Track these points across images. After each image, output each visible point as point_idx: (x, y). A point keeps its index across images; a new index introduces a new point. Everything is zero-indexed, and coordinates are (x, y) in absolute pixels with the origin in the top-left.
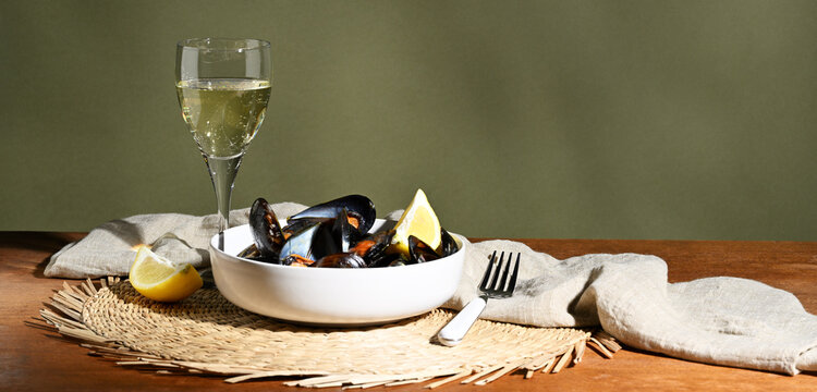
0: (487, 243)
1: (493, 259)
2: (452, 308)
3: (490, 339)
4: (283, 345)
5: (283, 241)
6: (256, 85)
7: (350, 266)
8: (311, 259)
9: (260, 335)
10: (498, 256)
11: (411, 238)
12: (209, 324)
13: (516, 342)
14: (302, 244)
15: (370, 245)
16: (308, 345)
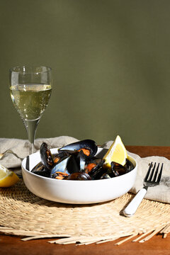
0: (148, 158)
1: (151, 165)
2: (133, 193)
3: (148, 212)
4: (51, 216)
5: (54, 164)
7: (83, 179)
8: (67, 173)
9: (42, 209)
10: (154, 164)
11: (112, 163)
12: (20, 202)
13: (159, 214)
14: (62, 166)
15: (94, 166)
16: (64, 216)
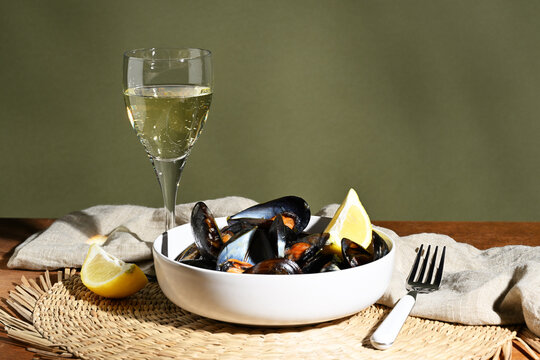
0: (414, 237)
1: (420, 252)
2: (385, 306)
3: (420, 340)
4: (220, 350)
5: (222, 245)
6: (198, 92)
7: (285, 272)
8: (248, 262)
9: (199, 337)
10: (425, 249)
11: (344, 241)
12: (151, 324)
13: (444, 343)
14: (239, 248)
15: (304, 247)
16: (246, 349)
